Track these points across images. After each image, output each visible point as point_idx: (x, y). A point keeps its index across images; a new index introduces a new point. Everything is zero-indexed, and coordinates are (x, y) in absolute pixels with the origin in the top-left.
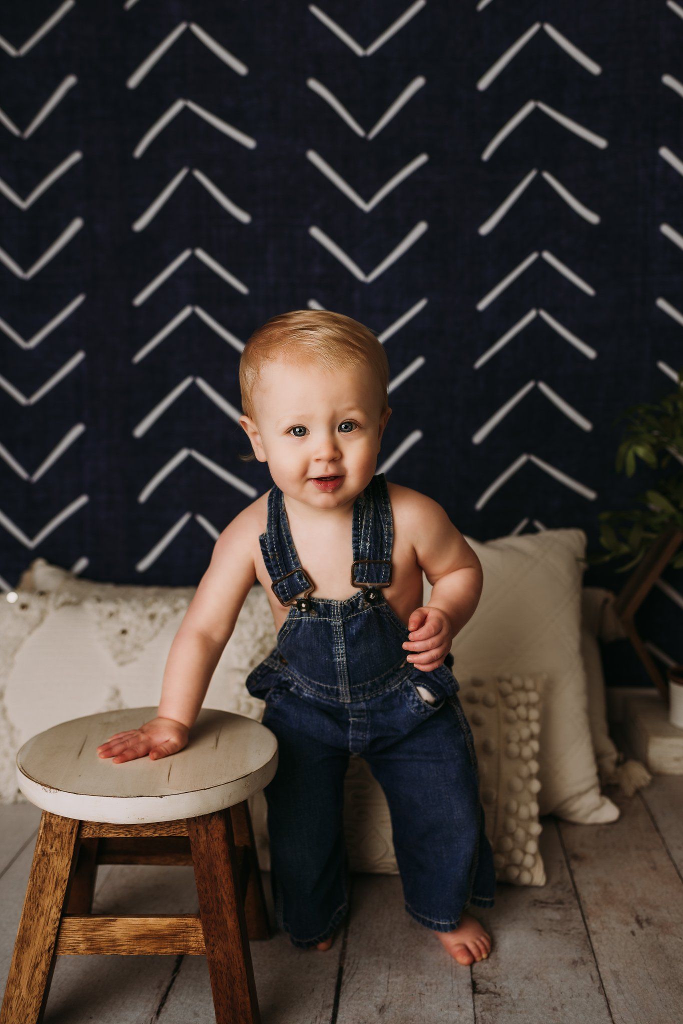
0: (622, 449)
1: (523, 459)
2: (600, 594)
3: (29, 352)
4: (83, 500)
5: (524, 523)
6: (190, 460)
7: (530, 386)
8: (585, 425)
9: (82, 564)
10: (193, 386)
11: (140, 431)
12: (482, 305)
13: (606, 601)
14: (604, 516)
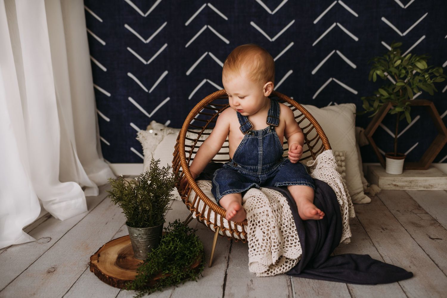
0: (371, 72)
1: (331, 80)
2: (359, 129)
3: (147, 44)
4: (168, 99)
5: (331, 103)
6: (207, 82)
7: (334, 51)
8: (354, 66)
9: (168, 122)
10: (208, 55)
11: (188, 73)
12: (315, 22)
13: (361, 131)
14: (363, 98)
